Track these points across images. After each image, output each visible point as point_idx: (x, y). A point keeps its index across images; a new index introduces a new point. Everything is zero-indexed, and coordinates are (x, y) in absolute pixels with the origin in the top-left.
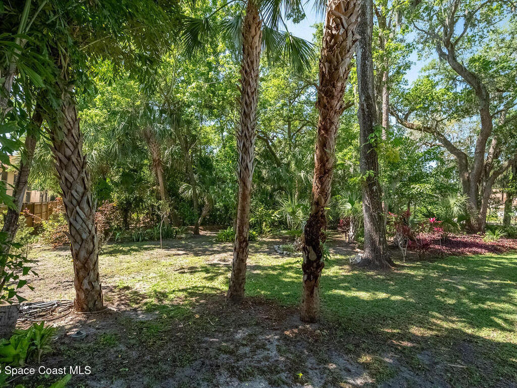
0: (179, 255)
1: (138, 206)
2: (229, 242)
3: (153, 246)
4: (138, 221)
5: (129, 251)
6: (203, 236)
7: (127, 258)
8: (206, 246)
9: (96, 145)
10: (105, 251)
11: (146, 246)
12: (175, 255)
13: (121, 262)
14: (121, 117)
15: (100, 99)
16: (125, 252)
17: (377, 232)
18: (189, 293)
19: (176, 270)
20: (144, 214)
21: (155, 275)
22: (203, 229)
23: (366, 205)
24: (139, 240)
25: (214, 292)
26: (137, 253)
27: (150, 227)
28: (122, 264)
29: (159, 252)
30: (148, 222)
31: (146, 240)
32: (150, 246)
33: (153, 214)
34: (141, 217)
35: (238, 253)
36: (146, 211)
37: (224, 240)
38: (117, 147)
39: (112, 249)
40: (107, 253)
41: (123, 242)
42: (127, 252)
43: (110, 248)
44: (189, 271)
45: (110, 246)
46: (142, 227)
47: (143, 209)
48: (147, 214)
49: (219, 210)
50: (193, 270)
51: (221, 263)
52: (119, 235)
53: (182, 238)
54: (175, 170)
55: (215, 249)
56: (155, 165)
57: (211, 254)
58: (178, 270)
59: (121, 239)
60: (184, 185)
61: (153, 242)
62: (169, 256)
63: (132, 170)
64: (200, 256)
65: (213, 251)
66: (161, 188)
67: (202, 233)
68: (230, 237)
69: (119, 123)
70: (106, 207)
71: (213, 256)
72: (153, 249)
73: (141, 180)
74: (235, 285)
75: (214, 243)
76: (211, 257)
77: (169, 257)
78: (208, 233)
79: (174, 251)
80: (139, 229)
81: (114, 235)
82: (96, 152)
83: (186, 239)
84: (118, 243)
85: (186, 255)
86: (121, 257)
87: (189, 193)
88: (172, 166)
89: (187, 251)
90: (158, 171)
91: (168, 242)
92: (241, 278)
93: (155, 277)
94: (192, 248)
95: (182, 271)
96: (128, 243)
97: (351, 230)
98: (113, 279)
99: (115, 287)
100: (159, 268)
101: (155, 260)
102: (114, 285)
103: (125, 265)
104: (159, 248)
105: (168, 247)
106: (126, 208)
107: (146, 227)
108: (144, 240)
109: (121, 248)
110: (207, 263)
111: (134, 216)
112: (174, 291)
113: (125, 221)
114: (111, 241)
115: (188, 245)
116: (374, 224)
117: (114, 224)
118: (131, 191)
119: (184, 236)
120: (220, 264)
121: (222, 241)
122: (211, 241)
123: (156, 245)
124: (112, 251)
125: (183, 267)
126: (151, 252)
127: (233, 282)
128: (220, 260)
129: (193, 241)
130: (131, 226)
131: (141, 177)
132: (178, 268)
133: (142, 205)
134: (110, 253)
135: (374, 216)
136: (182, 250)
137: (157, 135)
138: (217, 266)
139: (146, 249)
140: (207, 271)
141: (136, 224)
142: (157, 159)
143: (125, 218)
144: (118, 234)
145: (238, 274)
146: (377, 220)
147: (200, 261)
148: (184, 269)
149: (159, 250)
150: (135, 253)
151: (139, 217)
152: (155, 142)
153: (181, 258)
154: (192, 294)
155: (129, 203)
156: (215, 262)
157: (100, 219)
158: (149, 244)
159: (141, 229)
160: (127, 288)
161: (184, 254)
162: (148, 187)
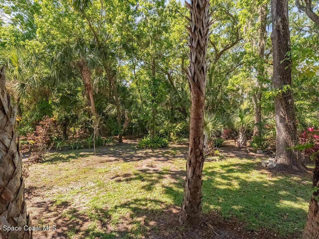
0: (111, 161)
1: (75, 122)
2: (149, 148)
3: (88, 153)
4: (75, 133)
5: (68, 158)
6: (126, 144)
7: (66, 165)
8: (132, 153)
9: (37, 70)
10: (47, 159)
11: (82, 153)
12: (108, 161)
13: (60, 170)
14: (58, 48)
15: (39, 33)
16: (65, 160)
17: (292, 139)
18: (134, 210)
19: (112, 178)
20: (79, 128)
21: (93, 185)
22: (124, 138)
23: (281, 117)
24: (76, 148)
25: (158, 207)
26: (75, 160)
27: (84, 138)
28: (62, 172)
29: (93, 158)
30: (83, 134)
31: (82, 148)
32: (85, 153)
33: (86, 128)
34: (77, 130)
35: (194, 169)
36: (80, 126)
37: (144, 147)
38: (55, 73)
39: (53, 157)
40: (48, 161)
41: (63, 150)
42: (66, 159)
43: (51, 155)
44: (124, 178)
45: (52, 154)
46: (78, 138)
47: (79, 124)
48: (82, 128)
49: (134, 125)
50: (128, 178)
51: (150, 168)
52: (60, 145)
53: (110, 146)
54: (101, 95)
55: (139, 155)
56: (88, 89)
57: (138, 160)
58: (114, 178)
59: (61, 148)
60: (110, 106)
61: (87, 150)
62: (103, 162)
63: (68, 94)
64: (129, 162)
65: (139, 157)
66: (92, 108)
67: (124, 141)
68: (149, 145)
69: (56, 53)
70: (46, 122)
71: (140, 161)
72: (88, 156)
73: (76, 101)
74: (192, 205)
75: (137, 150)
76: (139, 163)
77: (103, 164)
78: (129, 142)
79: (106, 158)
80: (76, 139)
81: (56, 144)
82: (36, 75)
83: (113, 147)
84: (59, 151)
85: (117, 161)
86: (61, 164)
87: (114, 112)
88: (99, 92)
89: (117, 157)
90: (90, 93)
91: (99, 149)
92: (198, 197)
93: (94, 188)
94: (120, 154)
95: (118, 179)
96: (67, 151)
97: (241, 138)
98: (51, 192)
99: (52, 203)
100: (96, 176)
101: (91, 167)
102: (51, 199)
103: (64, 174)
104: (93, 155)
105: (100, 154)
106: (65, 123)
107: (81, 138)
108: (80, 148)
109: (61, 156)
110: (138, 168)
111: (72, 129)
112: (116, 207)
113: (65, 133)
114: (53, 149)
115: (116, 152)
116: (290, 133)
117: (55, 136)
118: (69, 111)
119: (111, 144)
120: (149, 170)
121: (143, 148)
122: (134, 148)
123: (90, 152)
124: (53, 159)
125: (118, 174)
126: (87, 159)
127: (190, 202)
128: (148, 166)
129: (120, 148)
130: (69, 137)
131: (76, 100)
132: (114, 176)
133: (77, 121)
134: (52, 161)
135: (290, 126)
136: (112, 157)
137: (89, 63)
138: (148, 172)
139: (82, 156)
140: (141, 179)
141: (73, 135)
142: (89, 84)
143: (65, 131)
144: (58, 144)
145: (195, 192)
146: (293, 129)
147: (132, 167)
148: (119, 176)
149: (93, 156)
150: (73, 160)
151: (75, 130)
152: (87, 71)
153: (113, 164)
154: (137, 212)
155: (67, 119)
156: (144, 167)
157: (41, 131)
158: (85, 152)
159: (77, 139)
160: (65, 204)
161: (115, 160)
162: (82, 107)
